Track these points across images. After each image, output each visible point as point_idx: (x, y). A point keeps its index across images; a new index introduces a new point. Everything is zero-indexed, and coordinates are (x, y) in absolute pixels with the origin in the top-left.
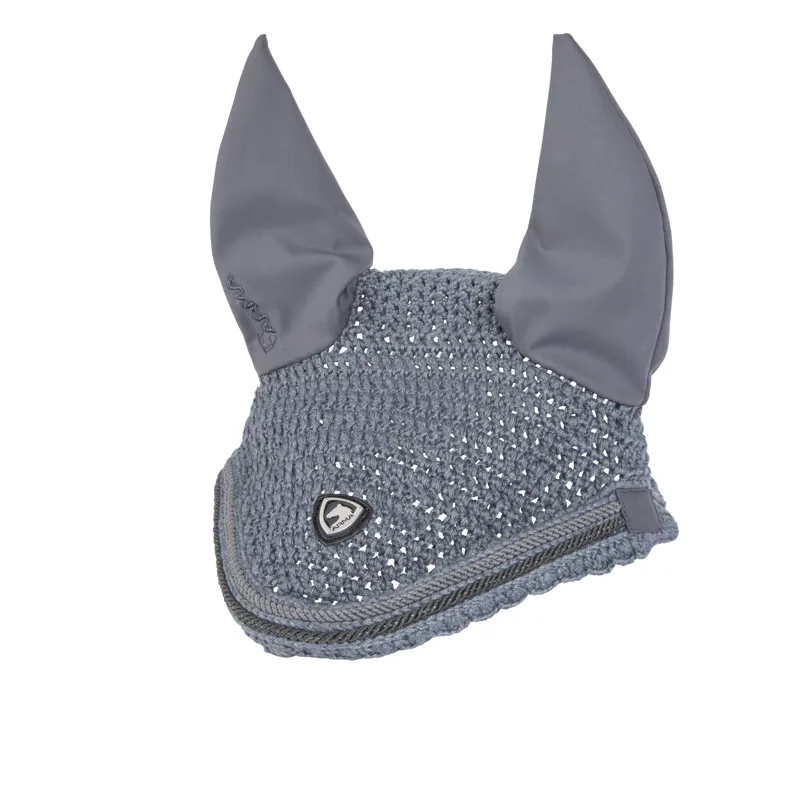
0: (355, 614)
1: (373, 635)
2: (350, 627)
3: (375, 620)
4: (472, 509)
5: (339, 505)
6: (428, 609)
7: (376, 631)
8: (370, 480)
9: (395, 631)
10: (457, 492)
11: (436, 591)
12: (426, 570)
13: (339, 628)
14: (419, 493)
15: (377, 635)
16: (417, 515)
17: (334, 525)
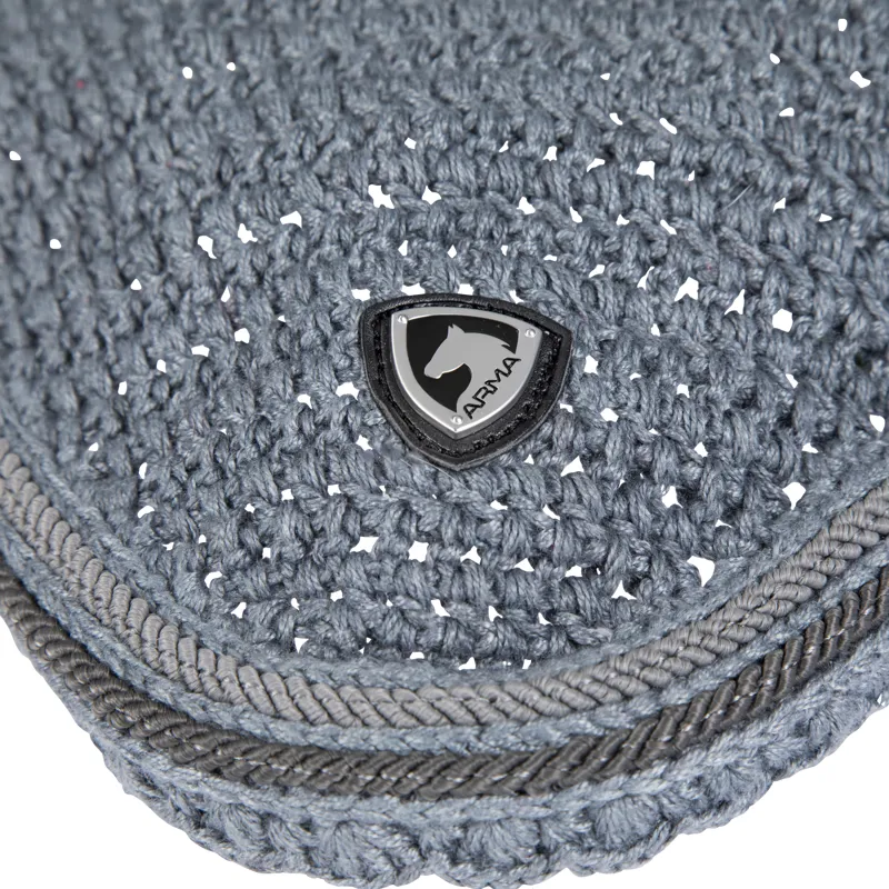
0: (629, 674)
1: (705, 737)
2: (623, 721)
3: (695, 685)
4: (867, 276)
5: (454, 332)
6: (849, 621)
7: (711, 718)
8: (512, 237)
9: (769, 712)
10: (813, 228)
11: (851, 562)
12: (785, 503)
13: (590, 728)
14: (696, 253)
15: (719, 732)
16: (709, 324)
17: (465, 398)
